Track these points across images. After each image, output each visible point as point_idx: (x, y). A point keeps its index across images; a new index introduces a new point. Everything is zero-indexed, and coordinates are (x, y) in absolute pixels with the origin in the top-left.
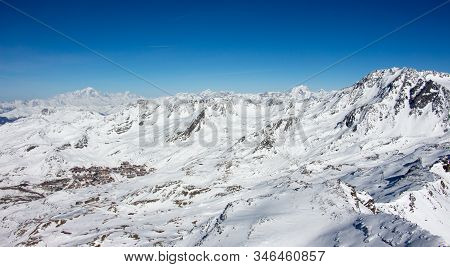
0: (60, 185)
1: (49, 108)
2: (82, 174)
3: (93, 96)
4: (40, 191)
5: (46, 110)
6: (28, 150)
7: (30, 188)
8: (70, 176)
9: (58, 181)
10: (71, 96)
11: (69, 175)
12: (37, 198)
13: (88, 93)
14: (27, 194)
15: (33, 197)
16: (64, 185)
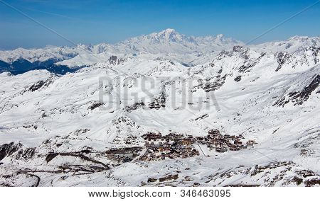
0: (129, 155)
1: (119, 56)
2: (157, 143)
3: (174, 40)
4: (105, 160)
5: (114, 58)
6: (92, 108)
7: (93, 155)
8: (142, 145)
9: (127, 149)
10: (145, 41)
11: (141, 143)
12: (101, 170)
13: (167, 36)
14: (90, 163)
15: (96, 168)
16: (135, 156)
